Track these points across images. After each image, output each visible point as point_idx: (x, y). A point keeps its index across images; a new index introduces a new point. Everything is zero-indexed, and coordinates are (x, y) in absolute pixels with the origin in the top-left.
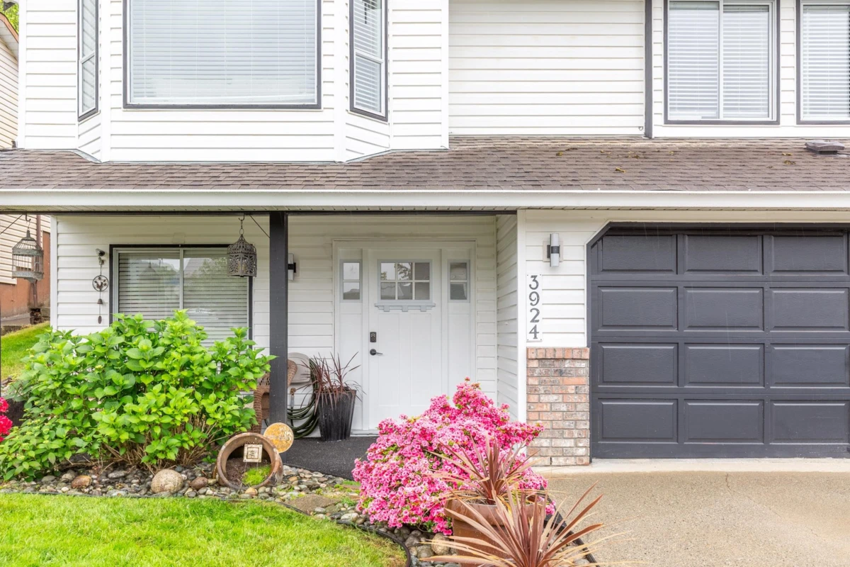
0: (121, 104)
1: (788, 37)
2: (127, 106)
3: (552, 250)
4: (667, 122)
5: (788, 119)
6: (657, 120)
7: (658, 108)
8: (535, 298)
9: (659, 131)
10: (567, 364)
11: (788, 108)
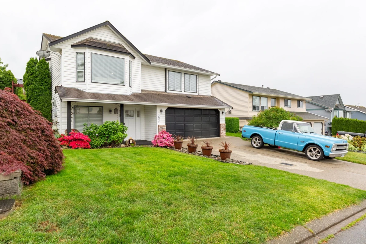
0: (90, 82)
1: (183, 77)
2: (91, 82)
3: (161, 111)
4: (168, 90)
5: (183, 91)
6: (167, 89)
7: (167, 88)
8: (159, 118)
9: (168, 91)
10: (163, 127)
11: (183, 89)
